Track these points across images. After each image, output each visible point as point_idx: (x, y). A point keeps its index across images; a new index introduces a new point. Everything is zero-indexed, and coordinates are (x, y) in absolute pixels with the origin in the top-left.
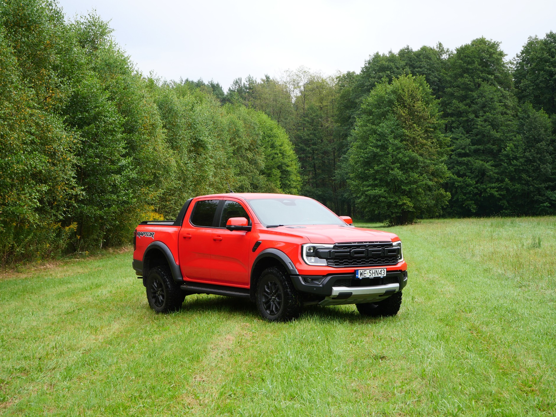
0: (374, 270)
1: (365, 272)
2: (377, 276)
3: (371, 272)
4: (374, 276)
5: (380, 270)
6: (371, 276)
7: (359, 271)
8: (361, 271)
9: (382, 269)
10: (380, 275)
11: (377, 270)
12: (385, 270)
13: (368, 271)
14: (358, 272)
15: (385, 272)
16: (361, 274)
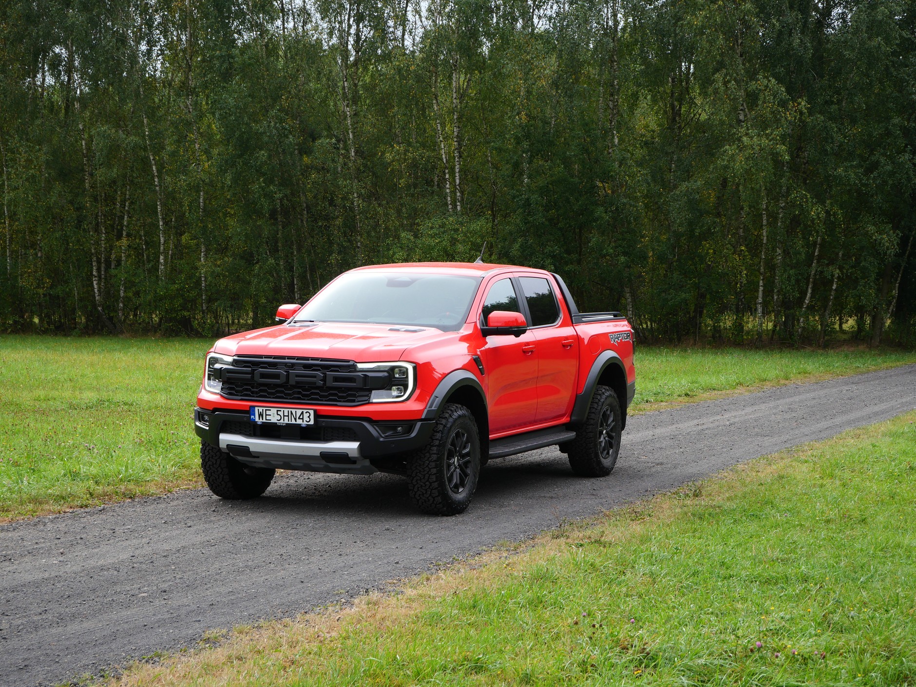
0: (286, 411)
1: (268, 413)
2: (293, 422)
3: (281, 413)
4: (286, 421)
5: (299, 412)
6: (282, 421)
7: (256, 409)
8: (261, 409)
9: (305, 411)
10: (299, 422)
11: (294, 411)
12: (312, 412)
13: (274, 411)
14: (254, 411)
15: (312, 417)
16: (261, 415)
